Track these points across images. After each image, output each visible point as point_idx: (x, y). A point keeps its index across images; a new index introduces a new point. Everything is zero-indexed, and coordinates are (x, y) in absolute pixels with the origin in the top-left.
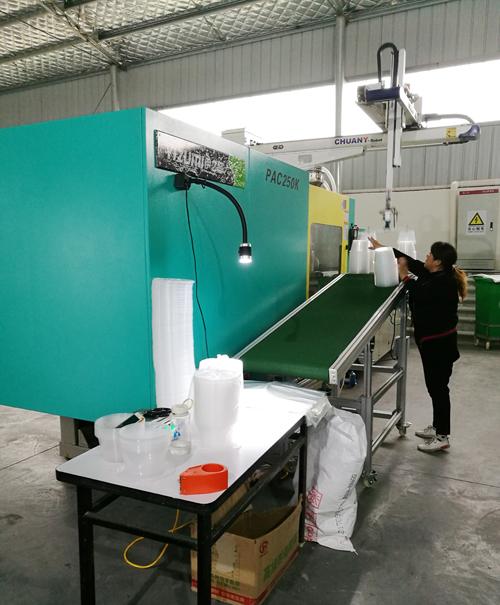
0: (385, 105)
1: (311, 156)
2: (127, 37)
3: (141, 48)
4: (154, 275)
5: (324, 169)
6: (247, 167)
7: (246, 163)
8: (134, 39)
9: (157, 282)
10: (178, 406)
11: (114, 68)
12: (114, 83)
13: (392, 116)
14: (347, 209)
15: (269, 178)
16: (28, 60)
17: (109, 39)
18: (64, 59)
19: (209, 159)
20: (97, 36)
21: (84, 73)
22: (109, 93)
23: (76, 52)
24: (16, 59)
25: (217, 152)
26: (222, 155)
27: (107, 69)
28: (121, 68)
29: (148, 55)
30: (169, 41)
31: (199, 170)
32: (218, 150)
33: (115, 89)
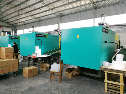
20: (36, 18)
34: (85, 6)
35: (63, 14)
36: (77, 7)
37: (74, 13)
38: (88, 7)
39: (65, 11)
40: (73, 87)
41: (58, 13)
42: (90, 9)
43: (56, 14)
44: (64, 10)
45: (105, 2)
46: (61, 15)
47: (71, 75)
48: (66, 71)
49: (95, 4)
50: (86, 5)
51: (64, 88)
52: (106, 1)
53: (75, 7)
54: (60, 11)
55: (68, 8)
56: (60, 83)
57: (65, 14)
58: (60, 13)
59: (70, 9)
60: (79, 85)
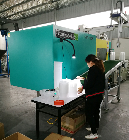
0: (118, 17)
1: (100, 31)
2: (59, 2)
3: (62, 4)
4: (54, 61)
5: (105, 34)
6: (79, 36)
7: (79, 35)
8: (60, 2)
9: (55, 62)
10: (56, 88)
11: (55, 10)
12: (55, 13)
13: (120, 20)
14: (108, 44)
15: (85, 38)
16: (36, 9)
17: (54, 3)
18: (44, 8)
19: (69, 34)
20: (51, 2)
21: (48, 11)
22: (54, 15)
23: (46, 6)
24: (33, 9)
25: (71, 33)
26: (72, 33)
27: (54, 10)
28: (57, 9)
29: (64, 6)
30: (69, 2)
31: (66, 37)
32: (71, 32)
33: (55, 15)
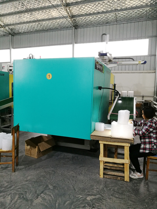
34: (58, 20)
35: (16, 32)
36: (43, 20)
37: (37, 31)
38: (63, 23)
39: (21, 26)
40: (42, 178)
41: (7, 28)
42: (67, 28)
43: (2, 29)
44: (18, 24)
45: (91, 18)
46: (12, 33)
47: (37, 151)
48: (26, 145)
49: (74, 18)
50: (60, 18)
51: (24, 183)
52: (92, 16)
53: (40, 21)
54: (10, 25)
55: (25, 20)
56: (13, 173)
57: (20, 31)
58: (9, 29)
59: (30, 22)
60: (53, 171)
